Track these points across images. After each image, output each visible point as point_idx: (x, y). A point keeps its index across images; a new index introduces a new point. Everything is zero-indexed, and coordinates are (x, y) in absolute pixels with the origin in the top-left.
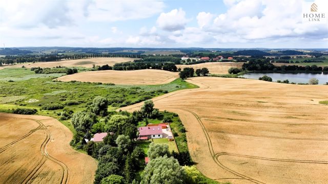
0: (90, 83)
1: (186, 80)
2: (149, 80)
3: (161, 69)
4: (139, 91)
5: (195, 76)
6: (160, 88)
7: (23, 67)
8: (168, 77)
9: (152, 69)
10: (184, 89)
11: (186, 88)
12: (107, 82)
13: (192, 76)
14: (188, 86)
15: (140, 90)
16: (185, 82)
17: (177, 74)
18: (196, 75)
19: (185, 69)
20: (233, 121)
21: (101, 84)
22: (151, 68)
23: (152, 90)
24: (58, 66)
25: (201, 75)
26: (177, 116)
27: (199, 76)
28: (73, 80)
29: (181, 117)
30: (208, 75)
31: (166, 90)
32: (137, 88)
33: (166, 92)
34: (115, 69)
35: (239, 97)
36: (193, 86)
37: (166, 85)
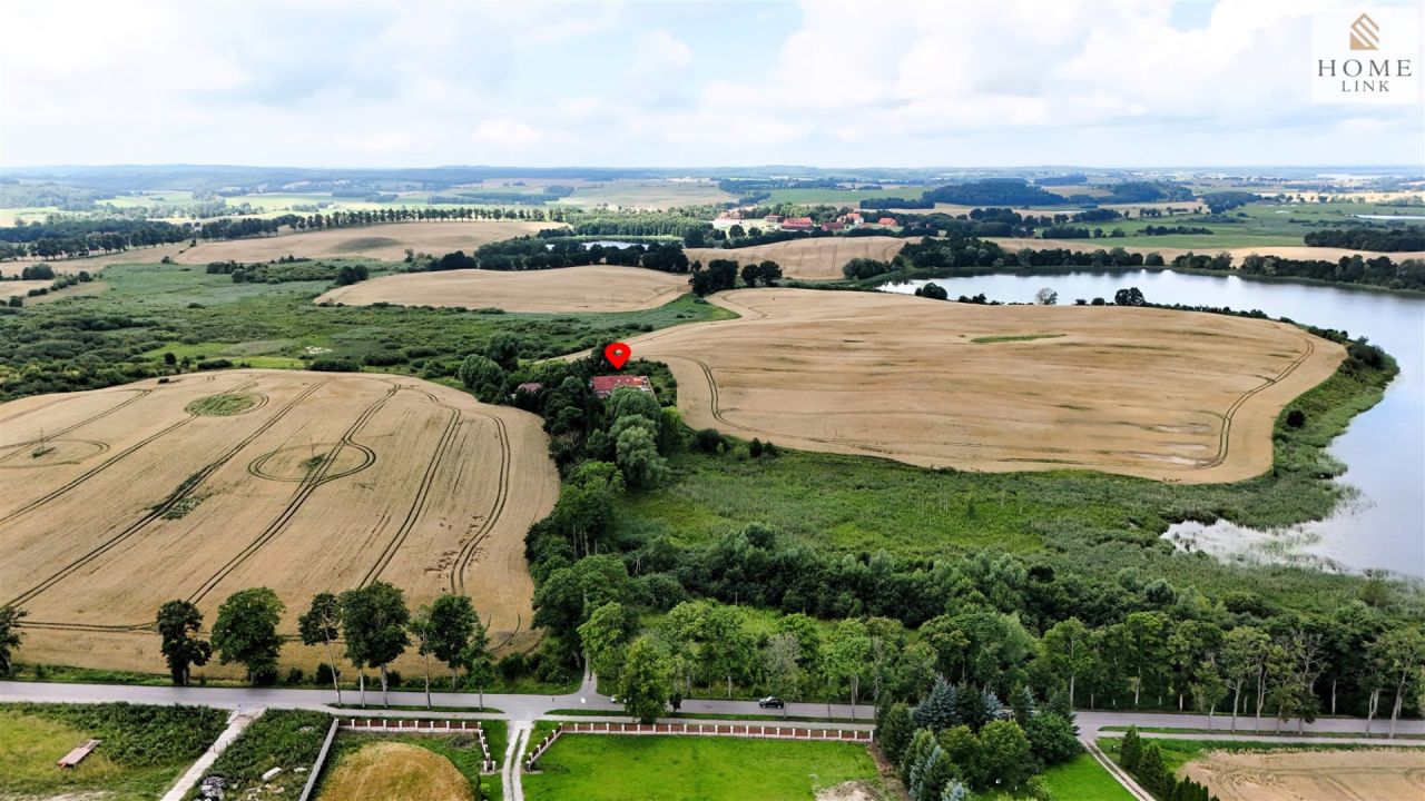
0: (431, 309)
1: (707, 299)
2: (602, 300)
3: (636, 265)
4: (576, 327)
5: (738, 288)
6: (635, 320)
7: (166, 261)
8: (655, 290)
9: (609, 263)
10: (697, 321)
11: (703, 320)
12: (481, 307)
13: (730, 286)
14: (710, 314)
15: (580, 325)
16: (705, 303)
17: (684, 280)
18: (745, 284)
19: (716, 264)
20: (773, 372)
21: (463, 310)
22: (604, 260)
23: (612, 324)
24: (286, 257)
25: (758, 282)
26: (666, 366)
27: (752, 285)
28: (380, 301)
29: (671, 369)
30: (779, 282)
31: (649, 323)
32: (571, 320)
33: (649, 329)
34: (486, 266)
35: (808, 332)
36: (724, 313)
37: (649, 312)
